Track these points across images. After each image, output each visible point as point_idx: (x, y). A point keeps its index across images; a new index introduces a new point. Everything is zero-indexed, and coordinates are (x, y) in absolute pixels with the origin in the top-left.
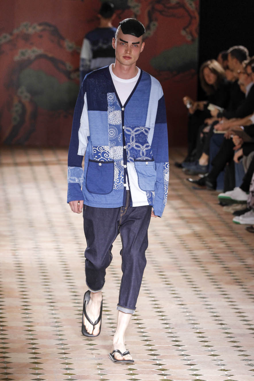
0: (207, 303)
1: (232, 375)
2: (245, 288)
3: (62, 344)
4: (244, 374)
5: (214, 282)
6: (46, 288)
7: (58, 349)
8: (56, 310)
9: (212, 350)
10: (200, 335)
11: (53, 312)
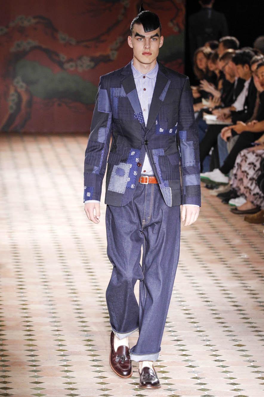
0: (193, 281)
1: (217, 350)
2: (230, 267)
3: (55, 322)
4: (228, 349)
5: (200, 261)
6: (40, 268)
7: (51, 326)
8: (49, 289)
9: (198, 326)
10: (187, 312)
11: (47, 291)
